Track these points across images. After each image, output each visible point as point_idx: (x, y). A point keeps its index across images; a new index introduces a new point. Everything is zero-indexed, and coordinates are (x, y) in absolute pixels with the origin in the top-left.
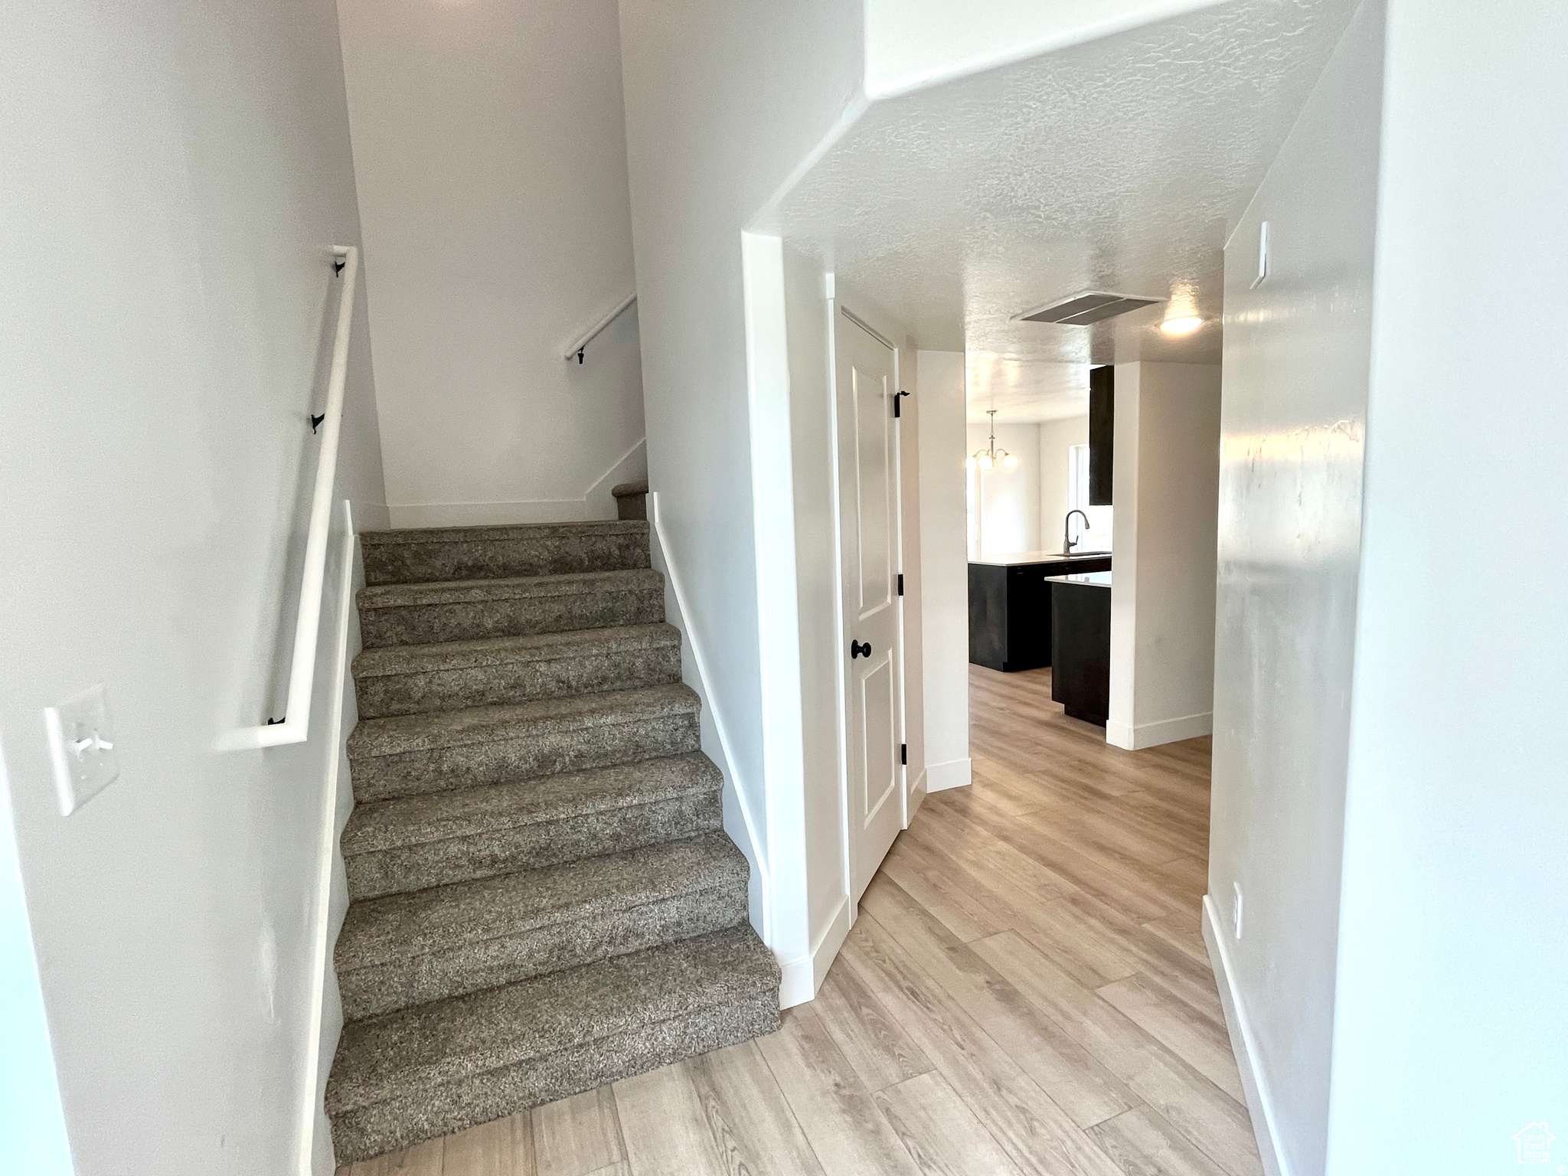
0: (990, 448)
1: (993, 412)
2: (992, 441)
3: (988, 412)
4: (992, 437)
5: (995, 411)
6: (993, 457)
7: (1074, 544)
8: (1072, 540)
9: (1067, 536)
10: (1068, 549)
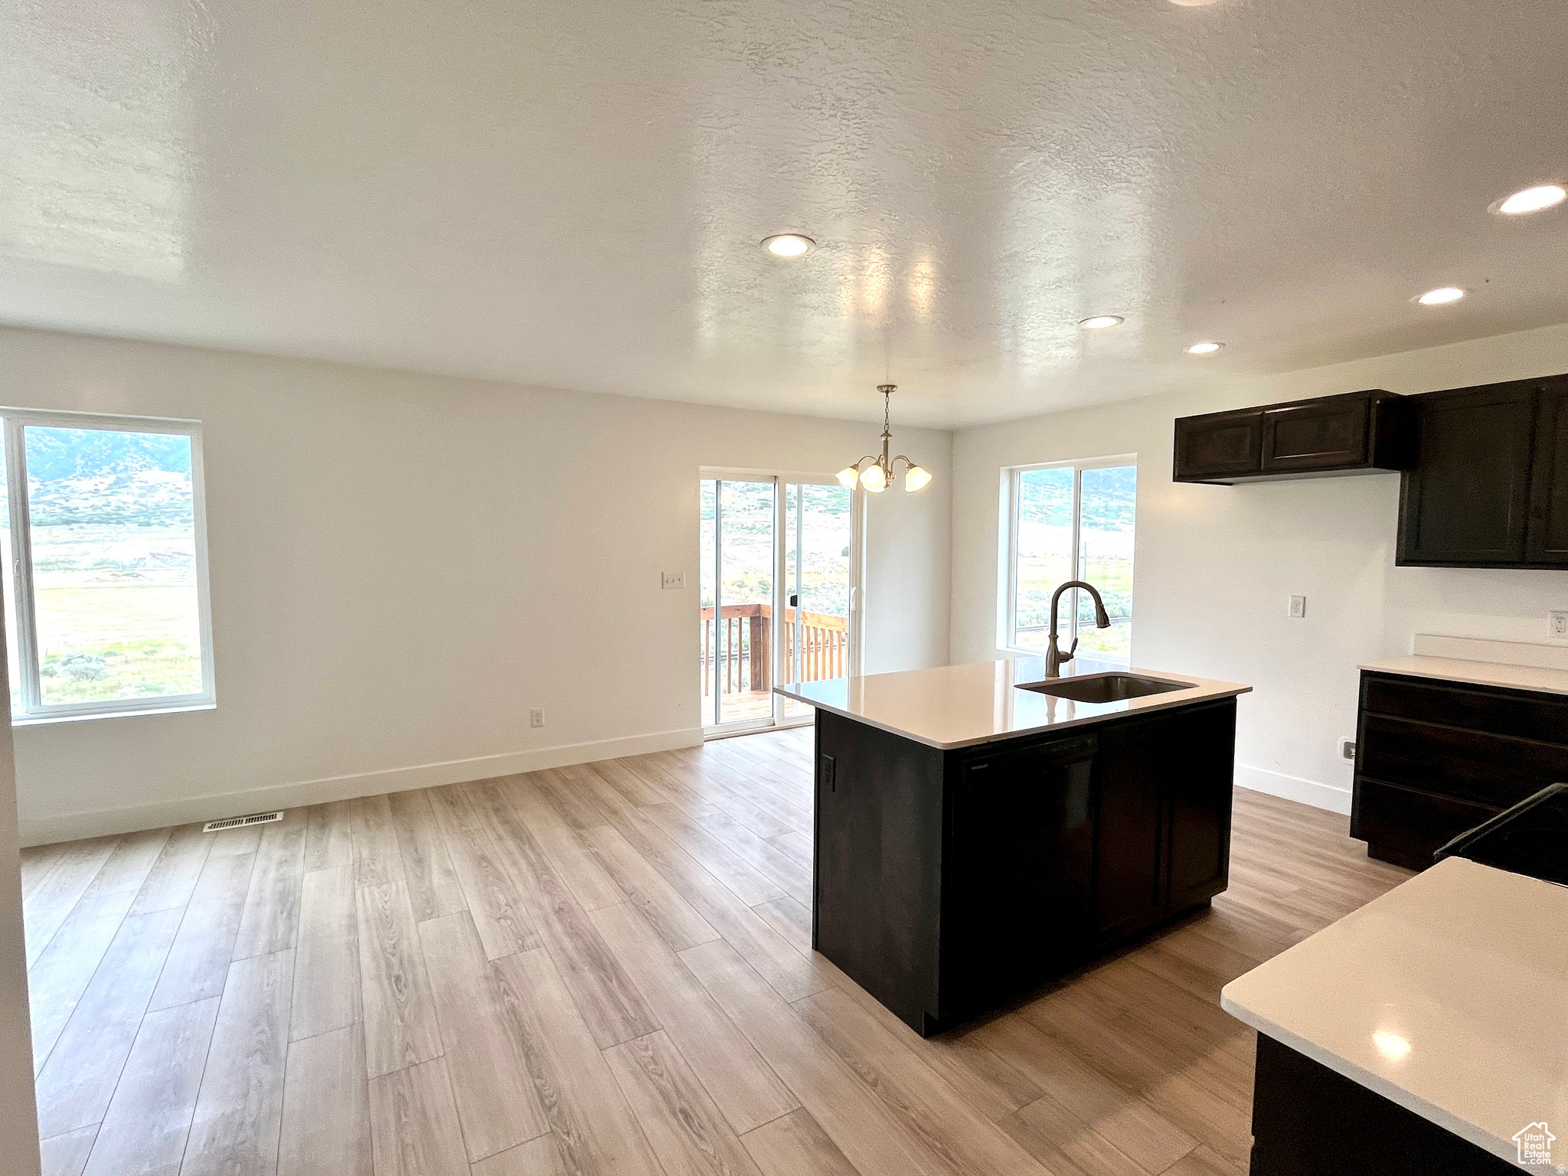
0: (882, 452)
1: (888, 389)
2: (886, 442)
3: (880, 387)
4: (887, 434)
5: (894, 386)
6: (886, 471)
7: (1067, 657)
8: (1064, 646)
9: (1054, 637)
10: (1053, 668)
